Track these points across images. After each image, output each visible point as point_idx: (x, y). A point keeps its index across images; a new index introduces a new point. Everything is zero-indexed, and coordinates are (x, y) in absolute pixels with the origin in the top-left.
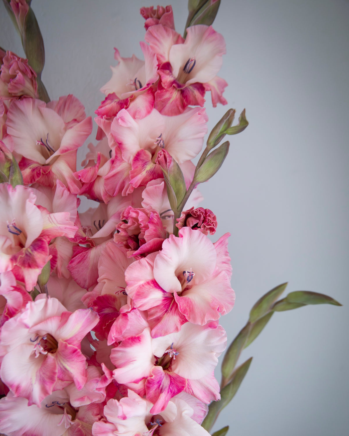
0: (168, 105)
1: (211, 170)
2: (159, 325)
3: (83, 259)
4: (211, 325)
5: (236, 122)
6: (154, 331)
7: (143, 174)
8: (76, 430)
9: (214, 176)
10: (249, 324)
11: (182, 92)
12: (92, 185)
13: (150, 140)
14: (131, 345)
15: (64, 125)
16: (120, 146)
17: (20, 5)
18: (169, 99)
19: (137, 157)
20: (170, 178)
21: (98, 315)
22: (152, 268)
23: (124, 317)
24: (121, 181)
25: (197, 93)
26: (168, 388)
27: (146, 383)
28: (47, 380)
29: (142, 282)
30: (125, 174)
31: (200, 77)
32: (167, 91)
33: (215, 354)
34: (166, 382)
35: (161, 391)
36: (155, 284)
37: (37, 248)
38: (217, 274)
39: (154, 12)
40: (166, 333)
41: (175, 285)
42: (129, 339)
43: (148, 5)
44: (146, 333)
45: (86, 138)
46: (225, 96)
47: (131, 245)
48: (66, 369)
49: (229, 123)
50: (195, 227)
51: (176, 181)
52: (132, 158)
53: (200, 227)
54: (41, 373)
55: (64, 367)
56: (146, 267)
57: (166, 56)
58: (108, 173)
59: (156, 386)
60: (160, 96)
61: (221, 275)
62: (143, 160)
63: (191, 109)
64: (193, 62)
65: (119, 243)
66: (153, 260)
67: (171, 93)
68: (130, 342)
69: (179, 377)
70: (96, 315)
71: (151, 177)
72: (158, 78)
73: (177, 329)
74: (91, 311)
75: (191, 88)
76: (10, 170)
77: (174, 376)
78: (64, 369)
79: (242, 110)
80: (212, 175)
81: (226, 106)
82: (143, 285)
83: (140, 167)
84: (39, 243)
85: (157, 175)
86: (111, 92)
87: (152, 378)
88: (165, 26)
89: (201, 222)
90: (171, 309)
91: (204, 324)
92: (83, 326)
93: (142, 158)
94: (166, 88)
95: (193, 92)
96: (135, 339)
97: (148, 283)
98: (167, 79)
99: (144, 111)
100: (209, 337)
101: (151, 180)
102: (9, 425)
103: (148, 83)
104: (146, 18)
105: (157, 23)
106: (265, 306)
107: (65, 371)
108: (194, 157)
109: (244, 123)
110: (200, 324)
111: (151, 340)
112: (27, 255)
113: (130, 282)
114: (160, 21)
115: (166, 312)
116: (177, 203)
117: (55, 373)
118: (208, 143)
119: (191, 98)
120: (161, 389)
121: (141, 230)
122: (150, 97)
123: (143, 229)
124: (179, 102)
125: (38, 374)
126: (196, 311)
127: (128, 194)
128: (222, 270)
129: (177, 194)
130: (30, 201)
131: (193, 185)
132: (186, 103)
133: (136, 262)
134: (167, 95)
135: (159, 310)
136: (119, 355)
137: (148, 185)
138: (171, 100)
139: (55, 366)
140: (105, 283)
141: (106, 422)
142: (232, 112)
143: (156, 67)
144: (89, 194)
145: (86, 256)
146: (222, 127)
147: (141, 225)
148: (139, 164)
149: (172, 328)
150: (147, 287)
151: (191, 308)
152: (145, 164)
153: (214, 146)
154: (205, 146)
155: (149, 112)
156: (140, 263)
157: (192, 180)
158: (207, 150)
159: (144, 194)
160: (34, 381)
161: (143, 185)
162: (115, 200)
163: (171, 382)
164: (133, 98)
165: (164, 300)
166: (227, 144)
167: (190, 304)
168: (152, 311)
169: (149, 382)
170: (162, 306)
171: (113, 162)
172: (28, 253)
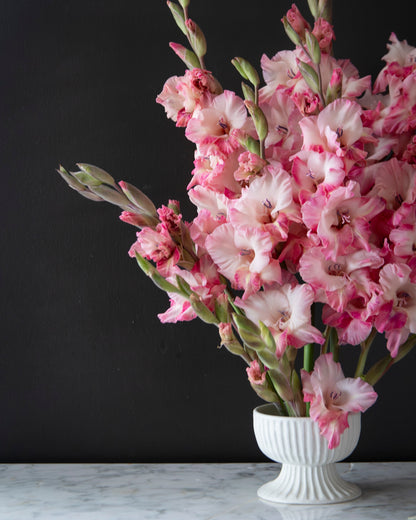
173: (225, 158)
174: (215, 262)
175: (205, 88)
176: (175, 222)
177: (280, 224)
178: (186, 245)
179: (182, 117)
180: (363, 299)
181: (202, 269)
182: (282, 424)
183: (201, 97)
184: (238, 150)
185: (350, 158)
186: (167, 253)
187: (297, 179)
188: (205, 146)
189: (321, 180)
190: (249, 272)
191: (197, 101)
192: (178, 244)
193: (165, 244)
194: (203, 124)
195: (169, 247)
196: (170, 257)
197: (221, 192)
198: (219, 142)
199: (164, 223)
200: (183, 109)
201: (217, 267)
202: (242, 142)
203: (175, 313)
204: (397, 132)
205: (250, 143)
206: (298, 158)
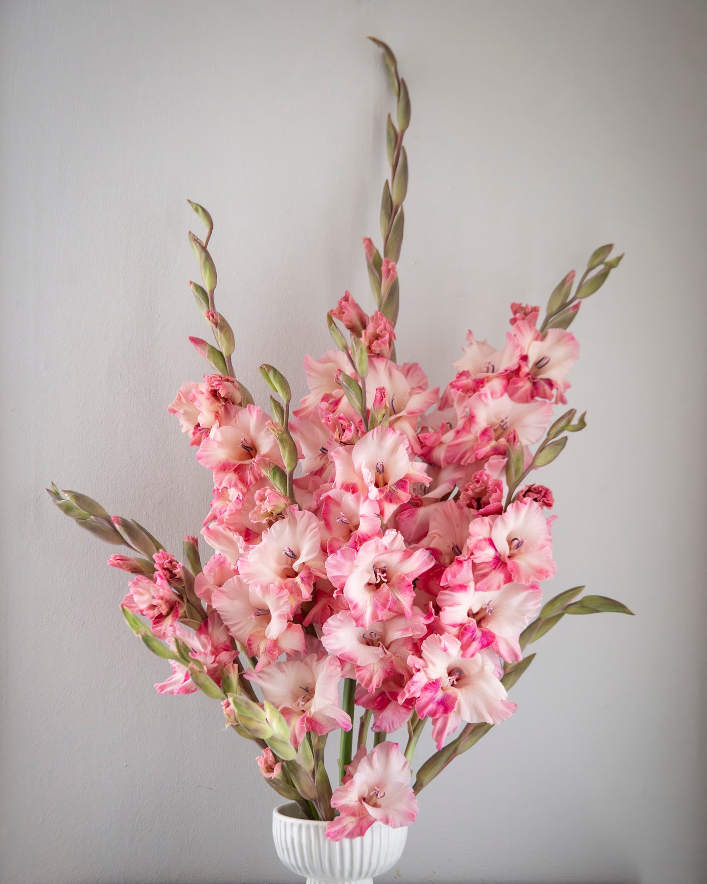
0: (520, 392)
1: (550, 457)
2: (485, 580)
3: (412, 515)
4: (534, 587)
5: (575, 421)
6: (479, 585)
7: (487, 448)
8: (389, 661)
9: (551, 463)
10: (539, 619)
11: (534, 384)
12: (431, 449)
13: (494, 420)
14: (458, 591)
15: (409, 390)
16: (471, 419)
17: (392, 271)
18: (522, 387)
19: (485, 432)
20: (514, 456)
21: (434, 559)
22: (491, 528)
23: (459, 564)
24: (464, 450)
25: (547, 387)
26: (480, 638)
27: (462, 630)
28: (379, 606)
29: (481, 537)
30: (469, 445)
31: (551, 373)
32: (522, 380)
33: (526, 617)
34: (478, 633)
35: (474, 640)
36: (491, 543)
37: (400, 487)
38: (543, 547)
39: (522, 308)
40: (488, 589)
41: (503, 548)
42: (457, 586)
43: (518, 302)
44: (472, 584)
45: (431, 406)
46: (567, 395)
47: (475, 504)
48: (398, 599)
49: (569, 421)
50: (535, 500)
51: (518, 460)
52: (479, 432)
53: (539, 501)
54: (375, 599)
55: (396, 597)
56: (486, 525)
57: (526, 350)
58: (451, 441)
59: (469, 634)
60: (515, 383)
61: (545, 549)
62: (489, 436)
63: (537, 401)
64: (547, 360)
65: (464, 500)
66: (493, 520)
67: (525, 383)
68: (458, 588)
69: (489, 632)
70: (433, 559)
71: (493, 453)
72: (517, 367)
73: (499, 587)
74: (428, 554)
75: (542, 382)
76: (383, 417)
77: (486, 630)
78: (396, 599)
79: (583, 412)
80: (550, 462)
81: (565, 406)
82: (481, 540)
83: (485, 441)
84: (403, 484)
85: (498, 452)
86: (466, 370)
87: (471, 624)
88: (529, 322)
89: (542, 497)
90: (499, 567)
91: (527, 584)
92: (420, 566)
93: (489, 434)
94: (522, 377)
95: (544, 387)
96: (463, 587)
97: (485, 539)
98: (526, 369)
99: (499, 393)
100: (526, 600)
101: (493, 455)
102: (333, 641)
103: (506, 369)
104: (515, 313)
105: (523, 319)
106: (558, 605)
107: (396, 601)
108: (533, 443)
109: (582, 424)
110: (524, 583)
111: (474, 592)
112: (390, 491)
113: (472, 534)
114: (527, 318)
115: (494, 569)
116: (514, 480)
117: (388, 601)
118: (548, 434)
119: (541, 391)
120: (474, 639)
121: (487, 493)
122: (505, 382)
123: (490, 492)
124: (529, 392)
125: (373, 600)
126: (522, 573)
127: (469, 463)
128: (548, 545)
129: (517, 471)
130: (404, 446)
131: (531, 467)
132: (535, 394)
133: (479, 519)
134: (520, 384)
135: (488, 566)
136: (447, 597)
137: (490, 458)
138: (523, 389)
139: (389, 596)
140: (435, 537)
141: (421, 657)
142: (573, 411)
143: (517, 357)
144: (425, 457)
145: (415, 512)
146: (563, 423)
147: (489, 488)
148: (486, 438)
149: (496, 586)
150: (484, 542)
151: (517, 569)
152: (490, 439)
153: (554, 437)
154: (545, 437)
155: (502, 395)
156: (482, 520)
157: (530, 462)
158: (547, 440)
159: (486, 466)
160: (368, 604)
161: (486, 458)
162: (451, 468)
163: (483, 635)
164: (488, 379)
165: (494, 558)
166: (566, 438)
167: (516, 566)
168: (482, 566)
169: (465, 629)
170: (492, 564)
171: (458, 432)
172: (391, 490)
173: (244, 490)
174: (225, 623)
175: (226, 400)
176: (175, 571)
177: (302, 579)
178: (192, 599)
179: (198, 434)
180: (402, 676)
181: (210, 629)
182: (300, 827)
183: (222, 411)
184: (261, 481)
185: (391, 501)
186: (164, 609)
187: (327, 525)
188: (221, 475)
189: (357, 527)
190: (265, 637)
191: (217, 415)
192: (181, 597)
193: (162, 598)
194: (221, 444)
195: (167, 602)
196: (168, 614)
197: (240, 534)
198: (239, 470)
199: (161, 572)
200: (198, 425)
201: (227, 629)
202: (266, 473)
203: (175, 683)
204: (462, 463)
205: (274, 474)
206: (329, 497)
